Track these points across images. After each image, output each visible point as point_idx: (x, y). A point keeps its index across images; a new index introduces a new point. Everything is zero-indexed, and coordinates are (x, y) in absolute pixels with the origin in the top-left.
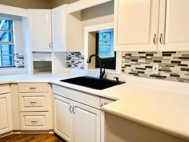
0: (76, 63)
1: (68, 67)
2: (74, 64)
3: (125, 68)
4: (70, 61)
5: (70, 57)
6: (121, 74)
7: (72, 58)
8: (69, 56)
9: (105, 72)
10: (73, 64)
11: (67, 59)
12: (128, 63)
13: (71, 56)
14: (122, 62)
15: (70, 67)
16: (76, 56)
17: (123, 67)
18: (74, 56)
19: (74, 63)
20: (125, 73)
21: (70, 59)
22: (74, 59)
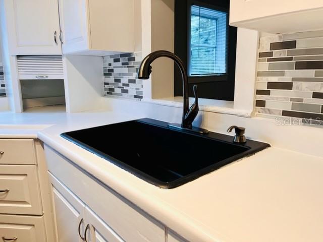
0: (124, 85)
1: (108, 93)
2: (120, 87)
3: (267, 93)
4: (111, 80)
5: (111, 68)
6: (252, 115)
7: (115, 69)
8: (108, 66)
9: (200, 107)
10: (118, 87)
11: (105, 74)
12: (282, 74)
13: (114, 64)
14: (259, 74)
15: (111, 94)
16: (123, 64)
17: (259, 92)
18: (119, 64)
19: (120, 85)
20: (270, 111)
21: (111, 75)
22: (120, 74)
